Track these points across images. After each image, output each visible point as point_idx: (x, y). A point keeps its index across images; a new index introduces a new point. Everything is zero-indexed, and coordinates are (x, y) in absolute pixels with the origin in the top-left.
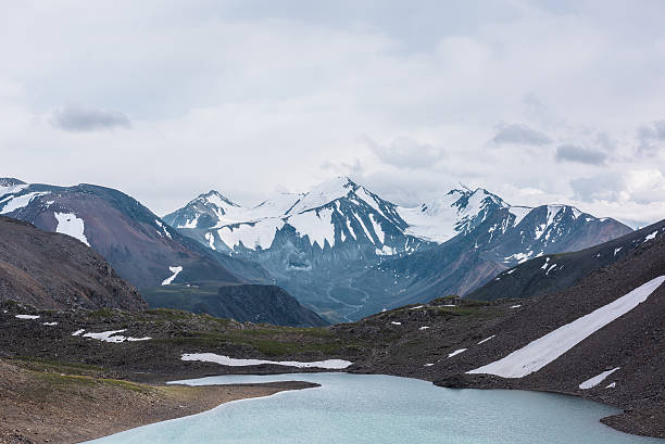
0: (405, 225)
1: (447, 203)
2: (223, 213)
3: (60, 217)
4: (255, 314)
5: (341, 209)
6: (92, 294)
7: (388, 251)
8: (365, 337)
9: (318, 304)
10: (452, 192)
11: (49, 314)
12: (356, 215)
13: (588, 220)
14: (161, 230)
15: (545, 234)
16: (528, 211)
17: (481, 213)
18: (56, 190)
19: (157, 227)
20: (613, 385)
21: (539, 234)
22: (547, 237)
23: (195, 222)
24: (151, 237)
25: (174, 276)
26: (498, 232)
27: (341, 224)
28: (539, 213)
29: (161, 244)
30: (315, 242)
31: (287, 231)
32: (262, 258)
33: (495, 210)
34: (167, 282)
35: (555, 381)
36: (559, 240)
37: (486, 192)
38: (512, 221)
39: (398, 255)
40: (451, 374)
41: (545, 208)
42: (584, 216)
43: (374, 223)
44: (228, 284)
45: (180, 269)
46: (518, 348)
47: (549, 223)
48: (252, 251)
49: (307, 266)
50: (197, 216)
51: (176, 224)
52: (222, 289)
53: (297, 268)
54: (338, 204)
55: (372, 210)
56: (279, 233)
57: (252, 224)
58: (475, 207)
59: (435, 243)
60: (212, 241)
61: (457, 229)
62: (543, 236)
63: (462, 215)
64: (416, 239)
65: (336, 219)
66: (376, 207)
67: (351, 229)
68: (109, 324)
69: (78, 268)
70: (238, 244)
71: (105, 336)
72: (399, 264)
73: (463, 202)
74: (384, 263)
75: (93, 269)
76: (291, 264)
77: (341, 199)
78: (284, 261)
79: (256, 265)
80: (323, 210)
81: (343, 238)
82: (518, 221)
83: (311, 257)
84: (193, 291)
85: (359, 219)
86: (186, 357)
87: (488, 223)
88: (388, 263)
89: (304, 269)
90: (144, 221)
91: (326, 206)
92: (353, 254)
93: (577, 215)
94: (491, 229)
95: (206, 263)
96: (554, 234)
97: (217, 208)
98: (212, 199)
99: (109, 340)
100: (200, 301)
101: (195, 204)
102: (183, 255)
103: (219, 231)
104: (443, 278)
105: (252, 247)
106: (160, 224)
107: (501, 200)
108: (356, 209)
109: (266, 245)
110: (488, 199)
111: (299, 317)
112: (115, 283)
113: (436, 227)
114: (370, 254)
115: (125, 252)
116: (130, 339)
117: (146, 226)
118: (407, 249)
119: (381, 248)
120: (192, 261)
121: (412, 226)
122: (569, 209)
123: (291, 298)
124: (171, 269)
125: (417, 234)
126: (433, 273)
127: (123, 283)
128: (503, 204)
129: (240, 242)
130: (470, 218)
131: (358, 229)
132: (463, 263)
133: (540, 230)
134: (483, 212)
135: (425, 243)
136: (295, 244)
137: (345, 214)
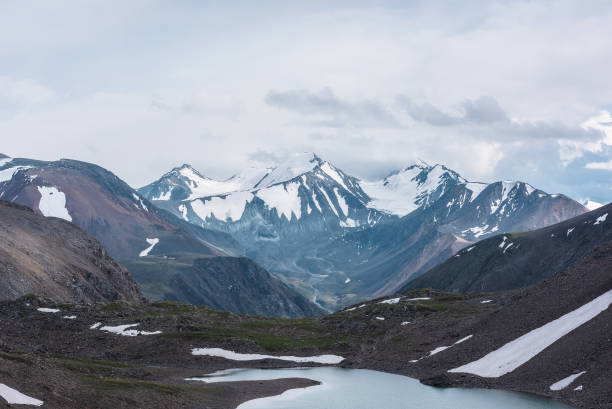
0: (367, 199)
1: (406, 178)
2: (196, 186)
3: (43, 190)
4: (228, 285)
5: (307, 183)
6: (88, 276)
7: (351, 223)
9: (286, 274)
10: (412, 167)
11: (68, 307)
12: (322, 189)
13: (541, 196)
14: (138, 203)
15: (500, 208)
16: (483, 187)
17: (440, 188)
18: (39, 164)
19: (134, 200)
20: (580, 388)
21: (494, 209)
22: (502, 211)
23: (169, 194)
24: (129, 210)
25: (151, 248)
26: (455, 207)
27: (306, 197)
28: (494, 189)
29: (138, 216)
30: (283, 215)
31: (257, 204)
32: (233, 229)
33: (453, 186)
34: (144, 253)
36: (513, 214)
37: (444, 168)
38: (469, 196)
39: (360, 227)
40: (436, 373)
41: (499, 185)
42: (536, 192)
43: (339, 197)
44: (202, 256)
45: (156, 241)
46: (495, 349)
47: (504, 198)
48: (223, 222)
49: (274, 237)
50: (171, 189)
51: (150, 197)
52: (198, 261)
53: (266, 239)
54: (304, 178)
55: (336, 184)
56: (248, 206)
57: (223, 197)
58: (434, 181)
59: (396, 217)
60: (185, 212)
61: (416, 203)
62: (498, 211)
63: (421, 189)
64: (379, 213)
65: (302, 192)
66: (340, 181)
67: (317, 203)
68: (122, 318)
70: (209, 216)
71: (120, 329)
72: (361, 236)
73: (423, 177)
74: (347, 235)
75: (89, 253)
76: (260, 234)
77: (307, 174)
78: (254, 233)
79: (227, 236)
80: (291, 184)
81: (309, 210)
82: (474, 196)
83: (279, 229)
84: (170, 263)
85: (324, 193)
86: (196, 352)
87: (446, 198)
88: (352, 235)
89: (272, 240)
90: (123, 195)
91: (293, 180)
92: (318, 226)
93: (530, 191)
94: (450, 204)
95: (182, 235)
96: (508, 208)
97: (189, 181)
98: (186, 172)
99: (124, 334)
100: (176, 272)
101: (169, 177)
102: (159, 228)
103: (192, 204)
104: (404, 249)
105: (223, 218)
106: (137, 198)
107: (458, 175)
108: (322, 184)
109: (236, 216)
110: (446, 175)
111: (269, 286)
113: (397, 201)
114: (335, 226)
115: (104, 224)
116: (143, 333)
117: (124, 200)
118: (369, 222)
119: (345, 221)
120: (167, 233)
121: (374, 199)
122: (523, 185)
123: (261, 269)
124: (148, 240)
125: (379, 207)
126: (394, 245)
127: (116, 265)
128: (460, 179)
129: (212, 214)
130: (429, 192)
131: (323, 203)
132: (422, 236)
133: (495, 205)
134: (440, 187)
135: (387, 216)
136: (264, 215)
137: (312, 188)
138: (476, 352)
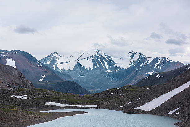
0: (114, 63)
1: (127, 56)
2: (58, 59)
3: (7, 60)
4: (68, 90)
5: (95, 58)
6: (17, 84)
7: (109, 71)
8: (102, 98)
9: (88, 88)
10: (129, 53)
11: (4, 90)
12: (99, 60)
13: (171, 62)
14: (39, 64)
16: (152, 59)
18: (6, 51)
20: (178, 113)
21: (156, 66)
23: (49, 62)
24: (36, 67)
25: (43, 78)
26: (143, 65)
27: (95, 63)
28: (156, 60)
29: (39, 69)
30: (87, 68)
31: (78, 65)
32: (70, 73)
33: (142, 59)
34: (41, 80)
35: (160, 111)
36: (162, 68)
37: (140, 53)
38: (148, 62)
39: (112, 72)
40: (128, 109)
41: (157, 58)
42: (170, 61)
43: (105, 62)
44: (59, 81)
45: (45, 76)
46: (149, 101)
47: (159, 63)
49: (84, 76)
50: (50, 60)
51: (43, 62)
52: (58, 83)
53: (81, 76)
54: (94, 56)
56: (75, 65)
57: (67, 63)
58: (136, 58)
59: (124, 69)
60: (55, 68)
61: (130, 64)
62: (157, 67)
63: (132, 60)
64: (118, 68)
65: (93, 61)
66: (105, 57)
67: (98, 64)
68: (22, 93)
69: (13, 76)
70: (63, 69)
71: (21, 97)
72: (113, 75)
73: (133, 56)
75: (18, 76)
76: (79, 75)
78: (77, 74)
79: (68, 75)
80: (89, 59)
81: (95, 67)
82: (149, 62)
83: (85, 73)
84: (49, 83)
85: (100, 61)
86: (46, 104)
87: (140, 63)
88: (109, 75)
90: (34, 61)
91: (90, 57)
92: (98, 72)
93: (167, 60)
94: (141, 65)
95: (53, 75)
96: (160, 66)
97: (56, 58)
98: (55, 55)
99: (22, 98)
100: (51, 86)
101: (50, 56)
102: (46, 72)
103: (57, 65)
104: (126, 80)
105: (67, 70)
106: (39, 62)
107: (144, 56)
108: (100, 58)
109: (71, 69)
110: (140, 55)
111: (81, 91)
112: (25, 81)
113: (124, 64)
114: (104, 72)
115: (27, 71)
116: (29, 98)
117: (34, 63)
118: (115, 71)
119: (107, 70)
120: (48, 74)
121: (117, 63)
122: (165, 58)
123: (79, 85)
124: (42, 76)
125: (118, 66)
126: (123, 78)
127: (27, 81)
128: (145, 57)
129: (63, 68)
130: (135, 61)
131: (100, 64)
132: (132, 75)
133: (156, 65)
134: (138, 59)
135: (121, 69)
136: (80, 69)
137: (96, 60)
138: (143, 103)
